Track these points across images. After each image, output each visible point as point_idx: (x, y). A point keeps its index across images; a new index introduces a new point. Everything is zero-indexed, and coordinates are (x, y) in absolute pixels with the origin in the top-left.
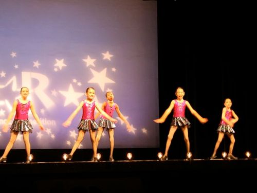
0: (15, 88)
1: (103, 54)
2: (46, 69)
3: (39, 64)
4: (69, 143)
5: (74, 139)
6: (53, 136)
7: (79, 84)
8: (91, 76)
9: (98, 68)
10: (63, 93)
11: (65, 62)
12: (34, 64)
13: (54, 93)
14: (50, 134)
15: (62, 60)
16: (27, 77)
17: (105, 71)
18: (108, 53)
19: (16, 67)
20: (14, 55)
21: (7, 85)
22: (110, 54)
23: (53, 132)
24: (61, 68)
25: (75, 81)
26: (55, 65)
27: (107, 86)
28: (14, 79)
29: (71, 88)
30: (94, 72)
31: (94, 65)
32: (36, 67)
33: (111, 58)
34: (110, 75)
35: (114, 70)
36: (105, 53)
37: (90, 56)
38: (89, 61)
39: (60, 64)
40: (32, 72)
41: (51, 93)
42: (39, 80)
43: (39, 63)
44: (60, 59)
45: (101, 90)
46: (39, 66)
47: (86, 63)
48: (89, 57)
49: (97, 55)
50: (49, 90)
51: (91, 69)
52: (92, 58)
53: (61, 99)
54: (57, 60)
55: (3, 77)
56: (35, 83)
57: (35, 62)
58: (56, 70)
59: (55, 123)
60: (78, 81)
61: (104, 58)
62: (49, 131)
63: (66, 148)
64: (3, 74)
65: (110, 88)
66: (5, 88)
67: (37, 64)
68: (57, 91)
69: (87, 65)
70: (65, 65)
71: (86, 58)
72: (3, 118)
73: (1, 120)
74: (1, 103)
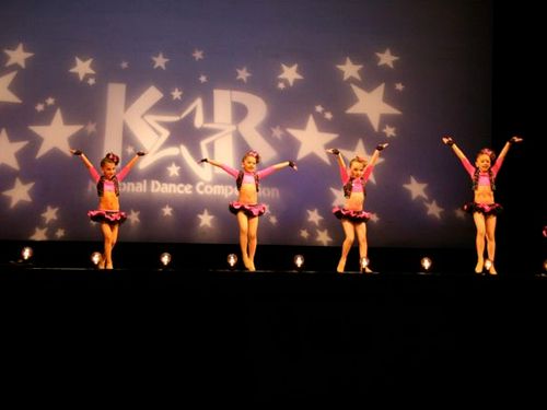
0: (199, 122)
1: (379, 55)
2: (263, 85)
3: (248, 75)
4: (304, 234)
5: (315, 227)
6: (273, 220)
7: (328, 116)
8: (353, 100)
9: (368, 85)
10: (295, 133)
11: (298, 71)
12: (237, 74)
13: (277, 133)
14: (269, 216)
15: (295, 67)
16: (223, 99)
17: (380, 91)
18: (388, 52)
19: (203, 79)
20: (198, 55)
21: (184, 115)
22: (393, 54)
23: (274, 211)
24: (291, 82)
25: (319, 109)
26: (281, 76)
27: (386, 120)
28: (198, 104)
29: (311, 123)
30: (358, 92)
31: (358, 77)
32: (241, 80)
33: (394, 62)
34: (390, 98)
35: (399, 87)
36: (383, 52)
37: (351, 59)
38: (350, 70)
39: (290, 74)
40: (236, 89)
41: (272, 132)
42: (248, 106)
43: (248, 71)
44: (290, 65)
45: (372, 127)
46: (248, 78)
48: (348, 60)
49: (365, 57)
50: (266, 129)
51: (354, 88)
52: (355, 64)
53: (288, 148)
54: (285, 67)
55: (177, 99)
56: (240, 112)
57: (241, 69)
58: (281, 86)
59: (278, 194)
60: (326, 110)
61: (382, 62)
63: (299, 244)
64: (177, 94)
65: (391, 126)
66: (181, 120)
67: (243, 74)
68: (283, 128)
69: (346, 77)
70: (299, 77)
71: (344, 63)
72: (177, 181)
73: (171, 185)
74: (172, 151)
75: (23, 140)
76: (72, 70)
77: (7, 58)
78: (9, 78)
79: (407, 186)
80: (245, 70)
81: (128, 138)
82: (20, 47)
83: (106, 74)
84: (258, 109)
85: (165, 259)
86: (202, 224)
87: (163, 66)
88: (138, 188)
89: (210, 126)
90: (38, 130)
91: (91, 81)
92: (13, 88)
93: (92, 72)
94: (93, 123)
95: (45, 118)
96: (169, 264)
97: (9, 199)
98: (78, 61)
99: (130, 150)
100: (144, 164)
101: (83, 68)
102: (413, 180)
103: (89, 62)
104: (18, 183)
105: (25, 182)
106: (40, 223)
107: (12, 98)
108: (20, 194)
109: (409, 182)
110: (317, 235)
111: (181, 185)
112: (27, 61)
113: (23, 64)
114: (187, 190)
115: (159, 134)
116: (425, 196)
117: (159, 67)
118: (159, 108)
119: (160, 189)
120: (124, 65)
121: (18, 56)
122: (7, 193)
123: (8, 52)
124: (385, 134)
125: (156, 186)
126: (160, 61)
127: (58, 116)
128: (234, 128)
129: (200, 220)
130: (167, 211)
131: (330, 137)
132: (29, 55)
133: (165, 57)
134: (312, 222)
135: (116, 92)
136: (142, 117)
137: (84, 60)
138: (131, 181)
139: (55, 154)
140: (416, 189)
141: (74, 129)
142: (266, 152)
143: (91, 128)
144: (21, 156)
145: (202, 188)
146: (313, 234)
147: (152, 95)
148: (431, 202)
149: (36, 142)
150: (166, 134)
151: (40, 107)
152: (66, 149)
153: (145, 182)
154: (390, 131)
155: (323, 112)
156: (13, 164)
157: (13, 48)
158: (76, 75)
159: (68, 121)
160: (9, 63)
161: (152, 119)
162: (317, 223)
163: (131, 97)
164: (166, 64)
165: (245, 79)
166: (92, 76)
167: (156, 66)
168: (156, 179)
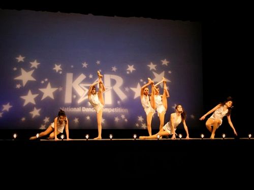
2: (121, 72)
4: (137, 125)
5: (141, 123)
6: (126, 120)
8: (154, 77)
9: (159, 72)
11: (134, 67)
13: (127, 89)
14: (124, 119)
15: (133, 66)
16: (108, 78)
17: (163, 73)
18: (165, 60)
20: (98, 62)
22: (167, 60)
23: (126, 117)
24: (131, 72)
25: (141, 80)
26: (128, 69)
29: (139, 86)
30: (155, 74)
31: (155, 69)
32: (114, 71)
33: (168, 64)
34: (166, 76)
35: (170, 72)
36: (163, 60)
38: (152, 66)
39: (131, 68)
40: (112, 74)
42: (116, 80)
44: (131, 65)
47: (150, 68)
48: (151, 63)
49: (157, 62)
50: (123, 88)
51: (154, 73)
52: (154, 64)
53: (132, 93)
54: (129, 66)
56: (113, 82)
58: (128, 73)
59: (127, 111)
61: (163, 64)
62: (123, 117)
63: (135, 128)
64: (91, 76)
67: (114, 69)
68: (129, 88)
69: (151, 69)
70: (134, 69)
71: (150, 64)
75: (37, 93)
76: (54, 69)
77: (31, 65)
78: (32, 72)
81: (74, 92)
82: (36, 61)
83: (66, 70)
84: (120, 81)
88: (78, 110)
90: (42, 90)
91: (61, 73)
92: (33, 75)
94: (62, 86)
95: (45, 86)
97: (32, 115)
98: (56, 65)
99: (75, 97)
100: (80, 101)
101: (57, 68)
104: (35, 109)
105: (37, 109)
106: (43, 123)
107: (33, 79)
108: (36, 113)
109: (174, 106)
110: (142, 125)
112: (38, 66)
113: (36, 67)
115: (85, 91)
118: (84, 81)
119: (86, 110)
120: (72, 66)
121: (35, 64)
122: (31, 113)
123: (31, 63)
126: (85, 65)
127: (49, 85)
128: (111, 88)
130: (88, 118)
132: (39, 64)
134: (140, 121)
135: (69, 76)
136: (79, 85)
137: (58, 65)
138: (75, 107)
139: (48, 98)
141: (55, 89)
142: (123, 96)
143: (61, 89)
144: (36, 99)
146: (140, 125)
147: (82, 77)
149: (41, 94)
150: (87, 90)
151: (43, 82)
152: (52, 97)
153: (80, 108)
156: (33, 102)
157: (33, 61)
158: (55, 70)
159: (53, 86)
160: (32, 67)
161: (82, 85)
162: (142, 121)
163: (75, 78)
164: (87, 66)
165: (115, 70)
166: (61, 71)
167: (83, 66)
168: (83, 106)
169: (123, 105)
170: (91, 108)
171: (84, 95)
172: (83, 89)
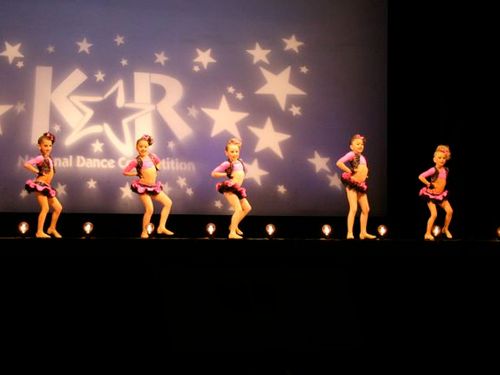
0: (121, 102)
1: (285, 40)
2: (179, 67)
3: (165, 58)
6: (190, 192)
7: (240, 96)
8: (262, 81)
9: (275, 66)
10: (208, 112)
11: (212, 55)
12: (156, 58)
13: (193, 112)
14: (185, 187)
15: (209, 51)
16: (143, 81)
17: (286, 73)
18: (293, 37)
19: (124, 62)
20: (120, 40)
21: (106, 96)
22: (298, 40)
23: (190, 183)
24: (205, 66)
25: (231, 90)
26: (197, 60)
27: (292, 100)
28: (120, 85)
29: (224, 103)
30: (266, 74)
31: (266, 61)
32: (160, 63)
33: (299, 48)
34: (296, 80)
35: (304, 70)
36: (288, 38)
37: (260, 45)
38: (259, 54)
39: (204, 58)
41: (188, 111)
42: (166, 87)
43: (166, 55)
44: (204, 50)
45: (280, 109)
46: (165, 62)
47: (252, 56)
48: (257, 46)
49: (272, 42)
50: (183, 108)
51: (262, 69)
52: (264, 49)
53: (205, 124)
54: (199, 51)
55: (100, 81)
56: (158, 93)
57: (159, 53)
58: (196, 69)
59: (194, 168)
60: (237, 91)
61: (287, 48)
62: (182, 182)
63: (213, 213)
64: (100, 76)
65: (296, 106)
66: (104, 101)
67: (161, 58)
68: (198, 108)
69: (255, 61)
70: (213, 61)
71: (253, 48)
72: (100, 157)
73: (96, 160)
74: (96, 129)
76: (4, 54)
79: (310, 160)
80: (163, 54)
81: (54, 117)
83: (34, 57)
84: (175, 89)
85: (88, 228)
86: (124, 196)
87: (87, 51)
88: (62, 164)
89: (130, 105)
91: (20, 64)
93: (22, 56)
94: (22, 102)
96: (92, 232)
98: (8, 45)
99: (57, 128)
100: (70, 141)
101: (12, 52)
102: (317, 155)
103: (18, 46)
109: (313, 156)
111: (105, 160)
114: (110, 164)
115: (83, 113)
116: (327, 169)
117: (84, 52)
118: (83, 89)
119: (85, 164)
120: (51, 49)
124: (292, 112)
125: (81, 161)
126: (84, 46)
128: (152, 107)
129: (122, 193)
130: (92, 184)
131: (241, 116)
133: (88, 42)
135: (43, 75)
137: (13, 44)
138: (58, 156)
140: (319, 163)
141: (4, 109)
142: (182, 130)
143: (20, 108)
145: (124, 163)
146: (226, 205)
147: (77, 77)
148: (332, 174)
150: (90, 113)
153: (71, 157)
154: (296, 111)
155: (235, 92)
158: (6, 58)
161: (78, 99)
163: (57, 78)
164: (90, 49)
165: (163, 63)
166: (21, 59)
167: (81, 50)
168: (81, 154)
169: (184, 153)
170: (101, 158)
171: (82, 125)
172: (80, 110)
